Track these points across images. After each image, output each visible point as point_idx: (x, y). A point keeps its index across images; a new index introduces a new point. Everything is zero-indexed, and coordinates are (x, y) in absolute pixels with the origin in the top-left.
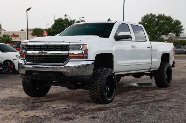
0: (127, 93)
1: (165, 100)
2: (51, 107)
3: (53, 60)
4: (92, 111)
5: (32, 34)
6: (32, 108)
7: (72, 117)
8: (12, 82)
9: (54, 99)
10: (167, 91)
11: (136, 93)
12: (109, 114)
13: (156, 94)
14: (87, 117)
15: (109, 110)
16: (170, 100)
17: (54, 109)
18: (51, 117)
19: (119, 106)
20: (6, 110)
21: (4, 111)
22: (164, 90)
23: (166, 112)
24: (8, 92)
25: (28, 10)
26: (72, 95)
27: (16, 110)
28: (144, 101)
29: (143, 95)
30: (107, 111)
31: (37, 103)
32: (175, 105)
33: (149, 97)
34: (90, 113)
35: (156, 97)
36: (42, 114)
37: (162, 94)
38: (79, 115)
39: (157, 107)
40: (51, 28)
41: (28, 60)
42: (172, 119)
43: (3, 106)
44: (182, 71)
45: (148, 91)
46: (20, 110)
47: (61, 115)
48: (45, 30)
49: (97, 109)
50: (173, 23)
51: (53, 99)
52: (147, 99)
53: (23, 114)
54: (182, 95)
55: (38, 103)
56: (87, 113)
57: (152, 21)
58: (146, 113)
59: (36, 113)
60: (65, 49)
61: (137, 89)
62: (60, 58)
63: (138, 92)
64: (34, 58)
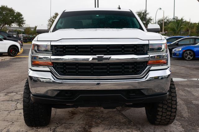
41: (62, 72)
50: (15, 14)
64: (77, 69)
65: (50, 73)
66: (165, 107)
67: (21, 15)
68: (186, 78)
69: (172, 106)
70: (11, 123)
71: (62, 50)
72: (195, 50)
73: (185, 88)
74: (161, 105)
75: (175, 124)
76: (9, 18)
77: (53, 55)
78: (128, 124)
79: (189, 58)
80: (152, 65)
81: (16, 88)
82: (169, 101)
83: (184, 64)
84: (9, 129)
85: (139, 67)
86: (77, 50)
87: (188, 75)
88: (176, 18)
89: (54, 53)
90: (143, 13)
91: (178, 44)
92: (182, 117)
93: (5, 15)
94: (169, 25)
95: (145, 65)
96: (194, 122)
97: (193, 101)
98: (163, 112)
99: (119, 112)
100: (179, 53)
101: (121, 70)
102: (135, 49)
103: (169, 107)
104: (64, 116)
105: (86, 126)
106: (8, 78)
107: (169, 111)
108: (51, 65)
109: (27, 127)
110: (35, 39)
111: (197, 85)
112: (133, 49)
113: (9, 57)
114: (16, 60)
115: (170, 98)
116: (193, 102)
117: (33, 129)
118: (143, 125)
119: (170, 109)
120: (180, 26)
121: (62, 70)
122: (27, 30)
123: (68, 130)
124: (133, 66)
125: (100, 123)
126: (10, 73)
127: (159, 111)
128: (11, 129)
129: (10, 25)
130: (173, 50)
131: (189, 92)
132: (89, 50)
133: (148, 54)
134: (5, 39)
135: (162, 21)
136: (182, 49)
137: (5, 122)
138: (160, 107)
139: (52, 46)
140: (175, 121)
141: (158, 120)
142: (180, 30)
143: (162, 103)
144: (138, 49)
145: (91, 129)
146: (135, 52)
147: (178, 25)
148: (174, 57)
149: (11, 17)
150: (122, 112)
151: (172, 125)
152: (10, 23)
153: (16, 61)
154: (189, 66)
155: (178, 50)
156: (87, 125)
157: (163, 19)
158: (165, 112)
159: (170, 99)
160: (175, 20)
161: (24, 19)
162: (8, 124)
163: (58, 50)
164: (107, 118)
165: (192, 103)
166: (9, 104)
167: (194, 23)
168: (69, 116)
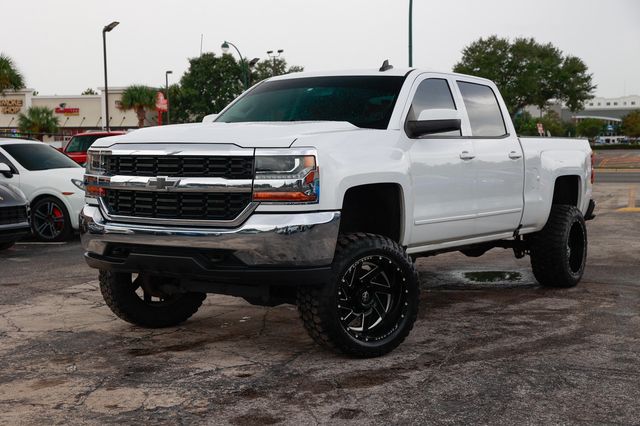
0: (447, 312)
1: (577, 338)
2: (197, 371)
3: (200, 209)
4: (339, 386)
5: (121, 104)
6: (133, 376)
7: (272, 412)
8: (62, 269)
9: (204, 337)
10: (574, 303)
11: (474, 310)
12: (400, 399)
13: (540, 313)
14: (324, 411)
15: (397, 382)
16: (592, 337)
17: (208, 379)
18: (200, 414)
19: (427, 365)
20: (44, 383)
21: (35, 387)
22: (565, 296)
23: (592, 389)
24: (49, 312)
25: (108, 29)
26: (264, 320)
27: (78, 386)
28: (508, 342)
29: (501, 318)
30: (390, 387)
31: (147, 352)
32: (616, 360)
33: (521, 327)
34: (333, 393)
35: (545, 326)
36: (167, 399)
37: (562, 311)
38: (294, 403)
39: (558, 368)
40: (180, 85)
41: (114, 208)
42: (620, 418)
43: (34, 367)
44: (605, 226)
45: (513, 302)
46: (91, 382)
47: (235, 404)
48: (162, 90)
49: (355, 378)
50: (561, 65)
51: (199, 337)
52: (515, 333)
53: (101, 400)
54: (630, 317)
55: (151, 356)
56: (323, 395)
57: (496, 61)
58: (523, 392)
59: (146, 394)
60: (240, 170)
61: (475, 295)
62: (222, 201)
63: (481, 306)
64: (135, 202)
65: (97, 209)
67: (583, 68)
80: (261, 202)
86: (135, 165)
89: (107, 171)
102: (229, 166)
108: (103, 195)
112: (225, 166)
121: (113, 205)
132: (152, 166)
144: (233, 166)
146: (228, 172)
161: (593, 82)
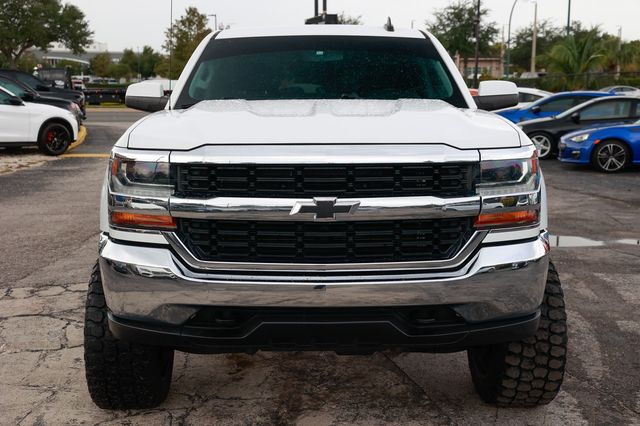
50: (61, 12)
64: (253, 238)
65: (168, 252)
66: (530, 353)
67: (80, 16)
68: (601, 237)
69: (550, 349)
70: (49, 394)
71: (205, 179)
72: (632, 141)
73: (596, 274)
74: (516, 349)
75: (561, 404)
76: (43, 23)
77: (178, 195)
78: (414, 401)
79: (613, 165)
80: (490, 228)
81: (65, 269)
82: (544, 336)
83: (595, 186)
84: (41, 417)
85: (448, 236)
86: (252, 179)
87: (607, 227)
88: (574, 27)
89: (179, 189)
90: (471, 12)
91: (578, 117)
92: (582, 376)
93: (28, 16)
94: (553, 52)
95: (468, 229)
96: (620, 398)
97: (618, 319)
98: (522, 370)
99: (384, 359)
100: (581, 150)
101: (390, 244)
102: (436, 177)
103: (540, 353)
104: (212, 370)
105: (279, 407)
106: (39, 234)
107: (543, 366)
108: (172, 227)
109: (96, 410)
110: (122, 141)
111: (636, 262)
112: (430, 178)
113: (43, 158)
114: (65, 168)
115: (546, 326)
116: (619, 323)
117: (116, 417)
118: (458, 406)
119: (543, 360)
120: (588, 56)
121: (206, 243)
122: (100, 63)
123: (225, 423)
124: (430, 231)
125: (327, 396)
126: (45, 214)
127: (510, 366)
128: (49, 416)
129: (44, 49)
130: (563, 139)
131: (608, 288)
132: (292, 180)
133: (475, 194)
134: (29, 98)
135: (531, 35)
136: (592, 135)
137: (29, 391)
138: (511, 354)
139: (174, 166)
140: (561, 393)
141: (505, 393)
142: (586, 69)
143: (521, 342)
144: (444, 178)
145: (296, 418)
146: (435, 187)
147: (581, 53)
148: (563, 160)
149: (47, 22)
150: (394, 360)
151: (551, 407)
152: (45, 40)
153: (63, 171)
154: (610, 193)
155: (579, 137)
156: (283, 403)
157: (533, 28)
158: (527, 368)
159: (545, 330)
160: (571, 33)
161: (90, 28)
162: (40, 398)
163: (194, 178)
164: (348, 381)
165: (617, 328)
166: (41, 326)
167: (632, 42)
168: (230, 374)
